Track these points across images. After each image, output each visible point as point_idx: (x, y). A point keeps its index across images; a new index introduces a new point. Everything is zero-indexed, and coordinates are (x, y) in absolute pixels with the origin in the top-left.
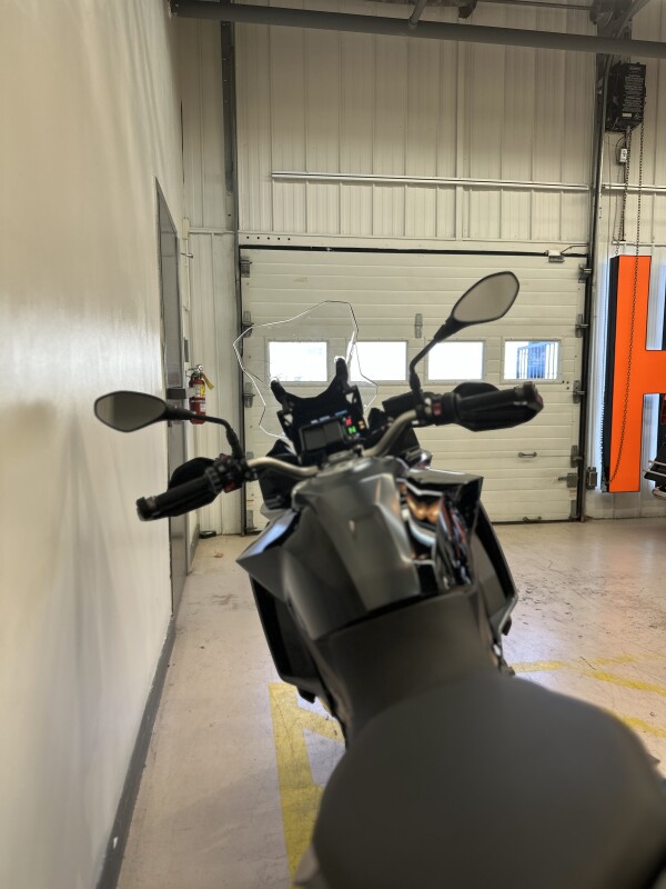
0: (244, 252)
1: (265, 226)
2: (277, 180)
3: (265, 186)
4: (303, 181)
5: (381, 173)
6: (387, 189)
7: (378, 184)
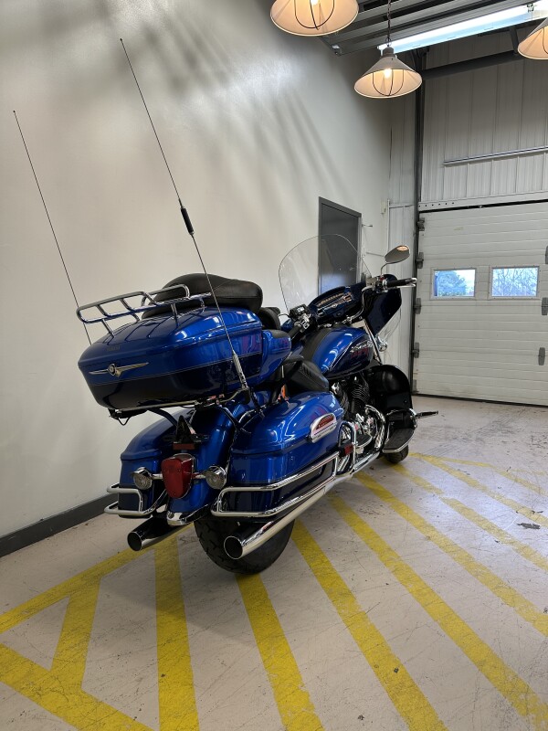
0: (422, 216)
1: (438, 197)
2: (447, 166)
3: (440, 170)
4: (466, 163)
5: (523, 148)
6: (529, 158)
7: (521, 156)
